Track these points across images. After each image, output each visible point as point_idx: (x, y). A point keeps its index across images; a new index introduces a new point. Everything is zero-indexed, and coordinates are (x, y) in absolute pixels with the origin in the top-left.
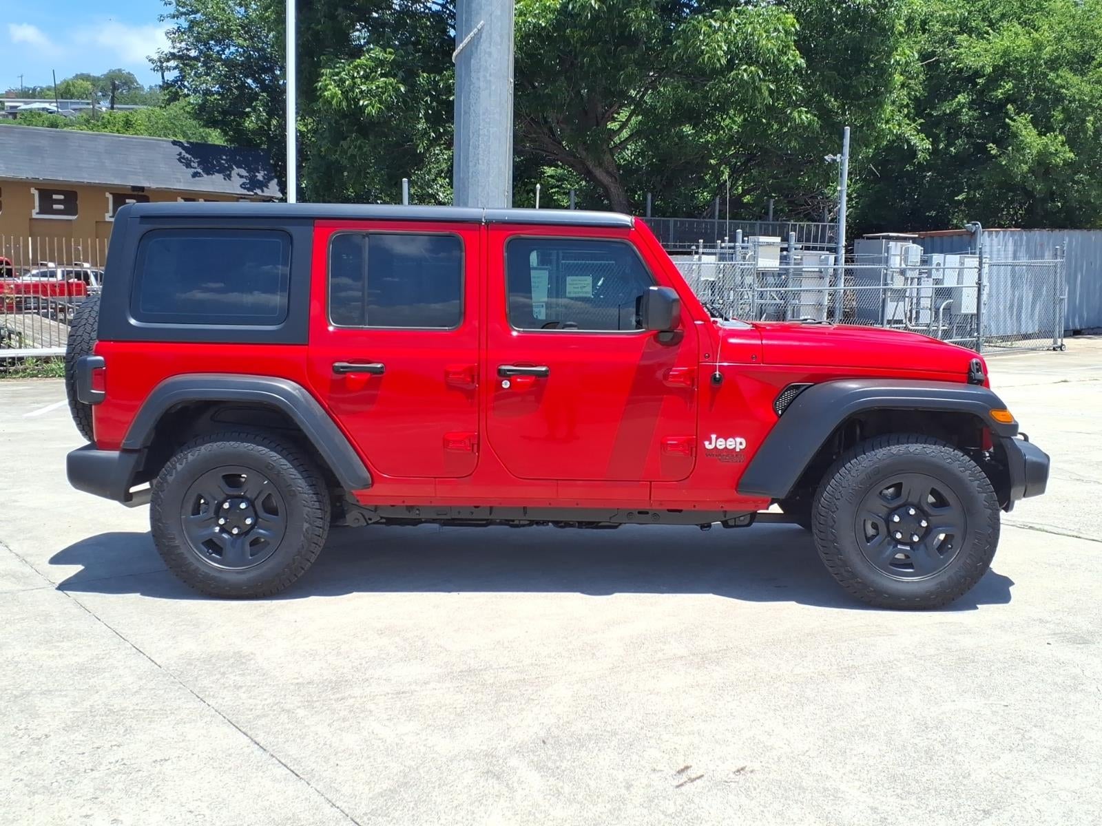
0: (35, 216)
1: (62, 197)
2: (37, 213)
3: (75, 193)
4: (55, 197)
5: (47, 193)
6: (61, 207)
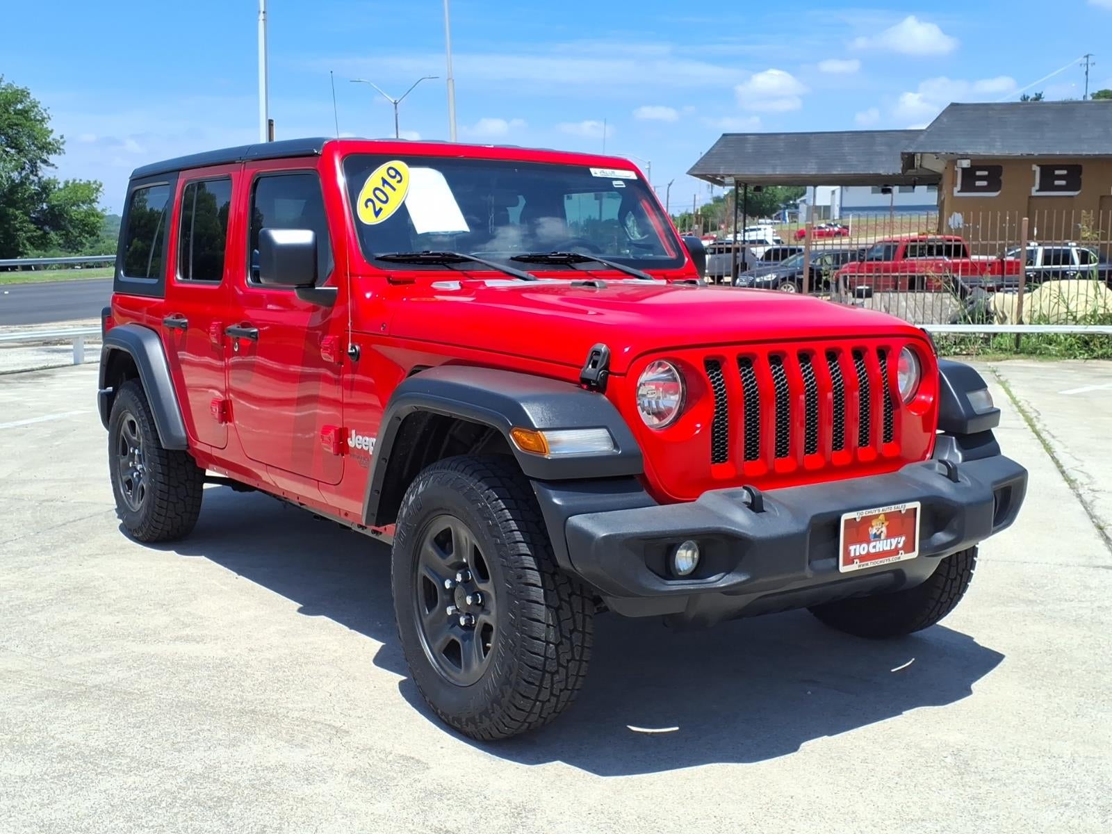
0: (1034, 193)
1: (1064, 172)
2: (1037, 191)
3: (1080, 167)
4: (1057, 172)
5: (1048, 170)
6: (1063, 183)
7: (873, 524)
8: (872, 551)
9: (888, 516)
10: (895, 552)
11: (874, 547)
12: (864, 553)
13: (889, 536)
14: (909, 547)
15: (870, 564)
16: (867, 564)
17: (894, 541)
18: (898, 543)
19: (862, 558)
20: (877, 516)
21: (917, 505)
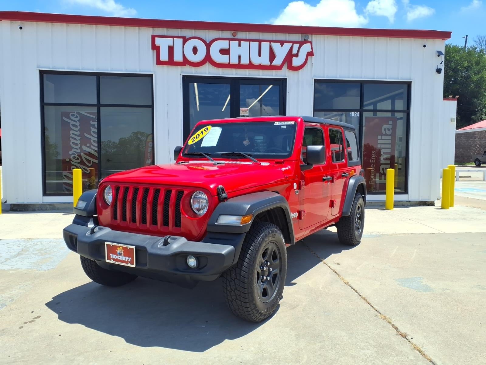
7: (118, 249)
8: (119, 259)
9: (123, 248)
10: (126, 262)
11: (119, 257)
12: (116, 258)
13: (124, 256)
14: (132, 263)
15: (117, 263)
16: (116, 263)
17: (127, 258)
18: (128, 259)
19: (114, 260)
20: (119, 247)
21: (134, 247)
